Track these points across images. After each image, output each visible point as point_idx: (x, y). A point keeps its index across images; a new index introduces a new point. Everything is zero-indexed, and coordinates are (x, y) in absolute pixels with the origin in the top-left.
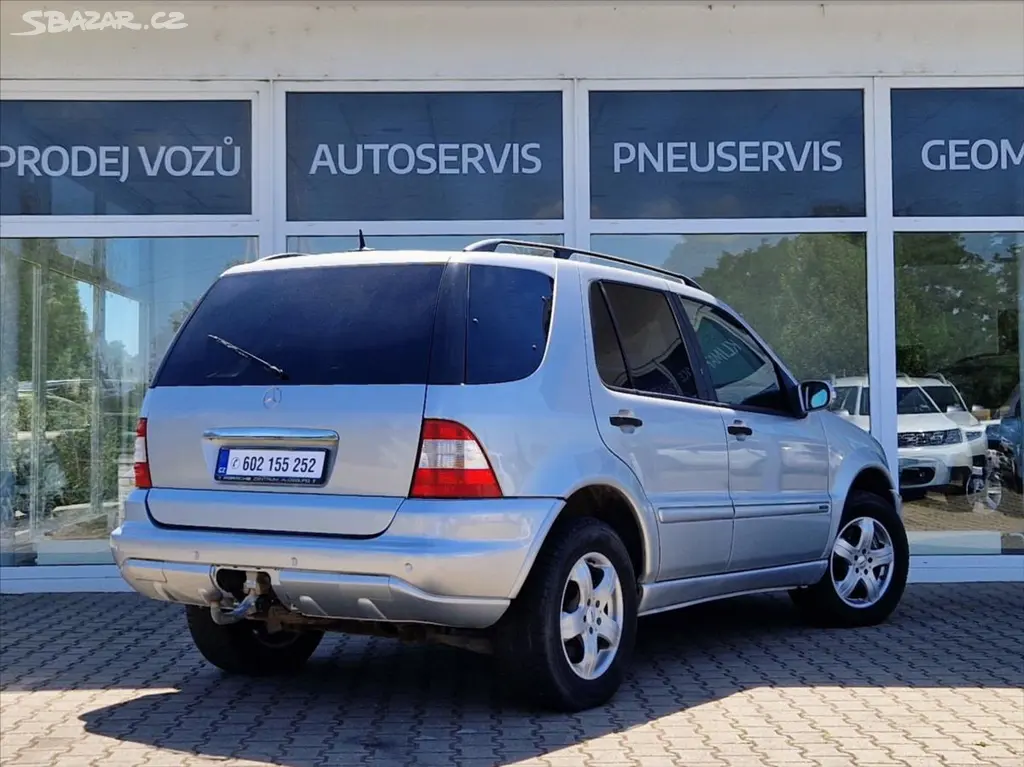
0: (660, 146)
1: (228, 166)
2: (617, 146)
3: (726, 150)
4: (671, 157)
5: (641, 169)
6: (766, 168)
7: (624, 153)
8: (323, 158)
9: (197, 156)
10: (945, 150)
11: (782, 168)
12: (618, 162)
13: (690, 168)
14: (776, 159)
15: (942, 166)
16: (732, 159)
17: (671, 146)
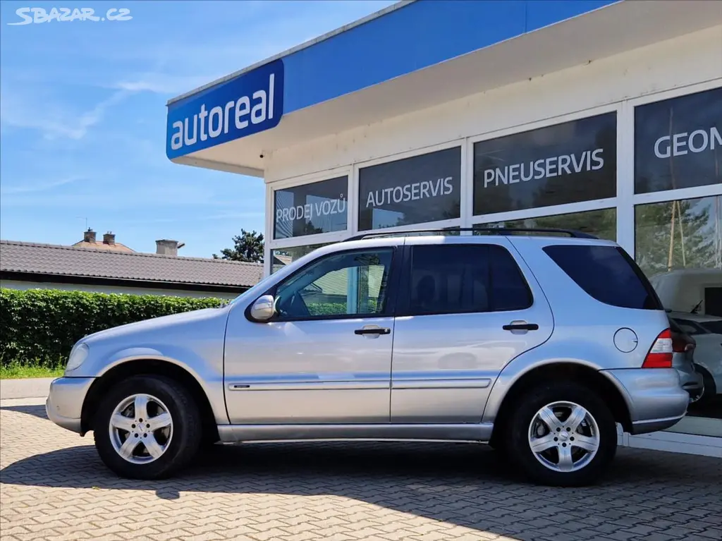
0: (506, 168)
1: (341, 208)
2: (486, 172)
3: (539, 165)
4: (512, 174)
5: (497, 184)
6: (560, 173)
7: (489, 175)
8: (371, 199)
9: (332, 204)
10: (670, 143)
11: (569, 172)
12: (486, 181)
13: (521, 180)
14: (566, 166)
15: (668, 155)
16: (542, 170)
17: (511, 167)
